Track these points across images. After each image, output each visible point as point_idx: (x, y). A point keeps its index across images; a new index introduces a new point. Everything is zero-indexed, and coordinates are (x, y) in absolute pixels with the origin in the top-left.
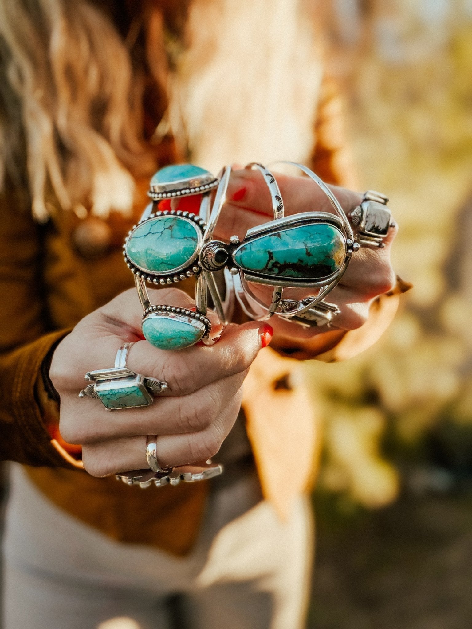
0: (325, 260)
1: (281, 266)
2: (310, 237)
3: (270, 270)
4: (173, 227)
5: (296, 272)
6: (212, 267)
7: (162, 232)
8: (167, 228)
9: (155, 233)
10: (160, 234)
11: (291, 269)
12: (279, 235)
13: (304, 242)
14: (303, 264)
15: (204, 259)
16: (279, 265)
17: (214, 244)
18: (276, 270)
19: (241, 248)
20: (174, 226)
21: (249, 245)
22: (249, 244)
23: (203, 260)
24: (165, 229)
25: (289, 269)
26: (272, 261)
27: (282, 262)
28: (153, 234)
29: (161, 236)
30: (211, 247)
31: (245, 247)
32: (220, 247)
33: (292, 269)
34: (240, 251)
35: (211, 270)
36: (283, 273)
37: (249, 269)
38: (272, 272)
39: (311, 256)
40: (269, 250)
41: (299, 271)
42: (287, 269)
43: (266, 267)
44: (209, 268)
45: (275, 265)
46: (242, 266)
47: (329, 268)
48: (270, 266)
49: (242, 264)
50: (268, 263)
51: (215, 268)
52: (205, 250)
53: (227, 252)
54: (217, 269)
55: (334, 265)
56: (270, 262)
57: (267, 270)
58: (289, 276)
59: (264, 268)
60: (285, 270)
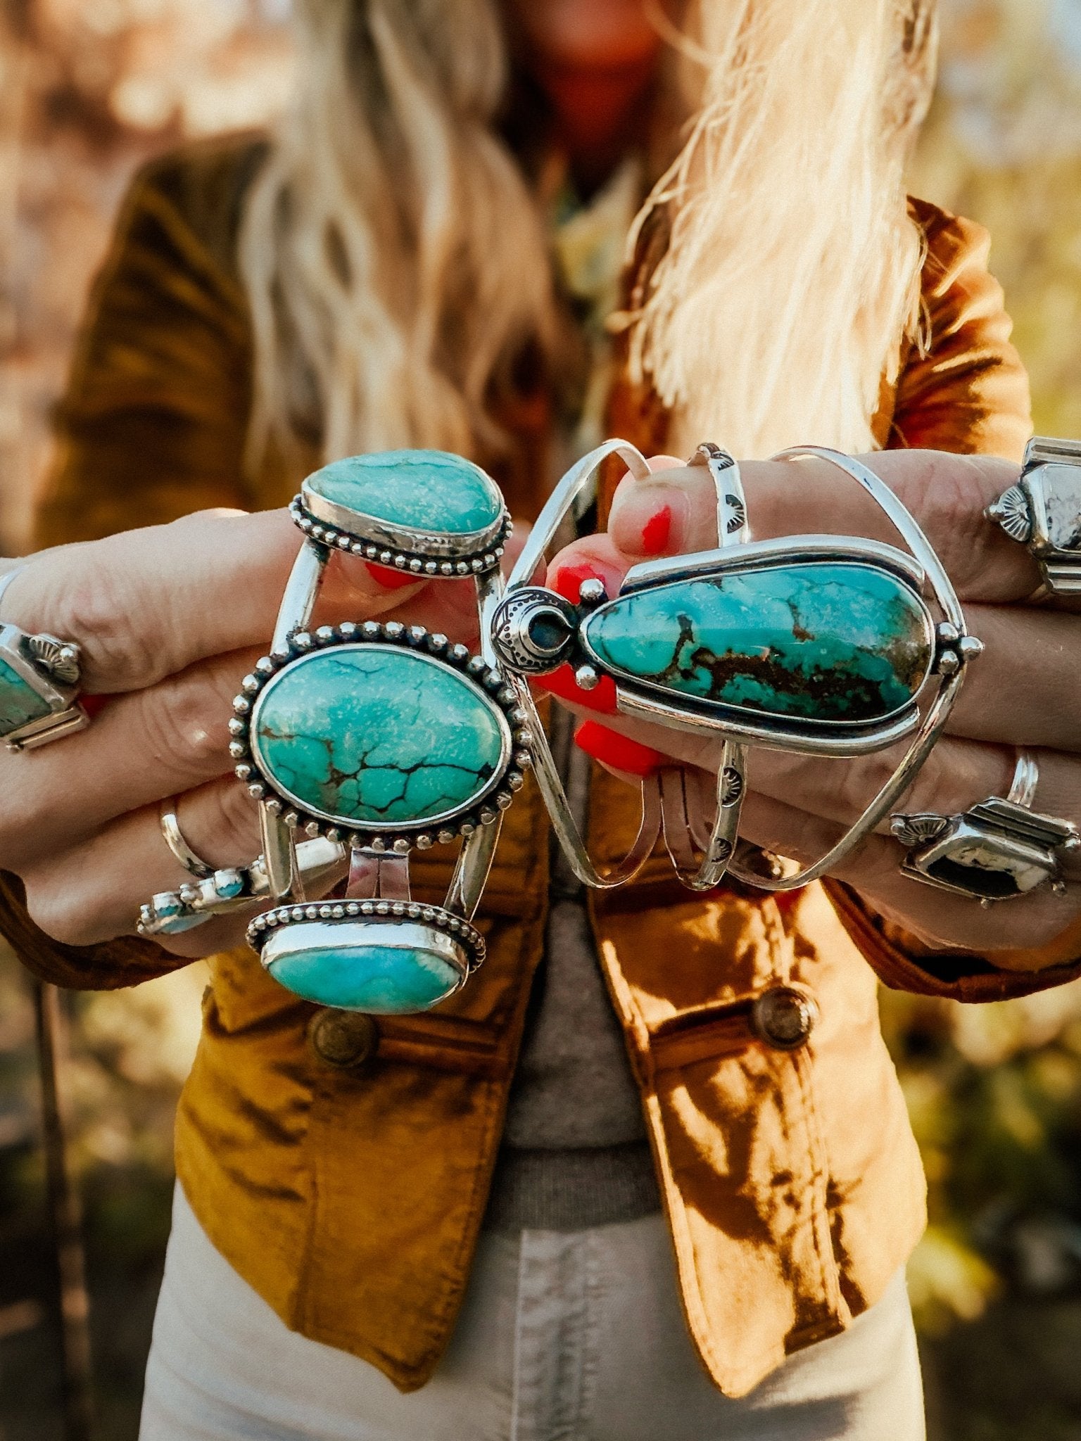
0: (856, 658)
1: (718, 663)
2: (809, 588)
3: (688, 675)
4: (329, 777)
5: (770, 691)
6: (523, 659)
7: (364, 766)
8: (348, 776)
9: (385, 767)
10: (368, 761)
11: (747, 675)
12: (718, 582)
13: (789, 602)
14: (787, 665)
15: (500, 631)
16: (711, 660)
17: (531, 595)
18: (705, 678)
19: (605, 610)
20: (325, 781)
21: (628, 601)
22: (628, 598)
23: (497, 637)
24: (355, 776)
25: (745, 676)
27: (720, 652)
28: (393, 767)
29: (366, 754)
30: (522, 602)
31: (615, 606)
32: (546, 603)
33: (752, 676)
34: (601, 618)
35: (521, 668)
36: (727, 691)
37: (626, 670)
38: (694, 684)
39: (808, 641)
40: (682, 613)
41: (778, 689)
42: (738, 678)
43: (672, 664)
44: (515, 660)
45: (700, 657)
46: (607, 658)
47: (872, 686)
48: (684, 661)
49: (606, 654)
50: (677, 652)
51: (530, 662)
52: (502, 608)
53: (565, 619)
54: (537, 664)
55: (888, 681)
56: (683, 648)
57: (678, 676)
58: (746, 702)
59: (670, 667)
60: (732, 679)
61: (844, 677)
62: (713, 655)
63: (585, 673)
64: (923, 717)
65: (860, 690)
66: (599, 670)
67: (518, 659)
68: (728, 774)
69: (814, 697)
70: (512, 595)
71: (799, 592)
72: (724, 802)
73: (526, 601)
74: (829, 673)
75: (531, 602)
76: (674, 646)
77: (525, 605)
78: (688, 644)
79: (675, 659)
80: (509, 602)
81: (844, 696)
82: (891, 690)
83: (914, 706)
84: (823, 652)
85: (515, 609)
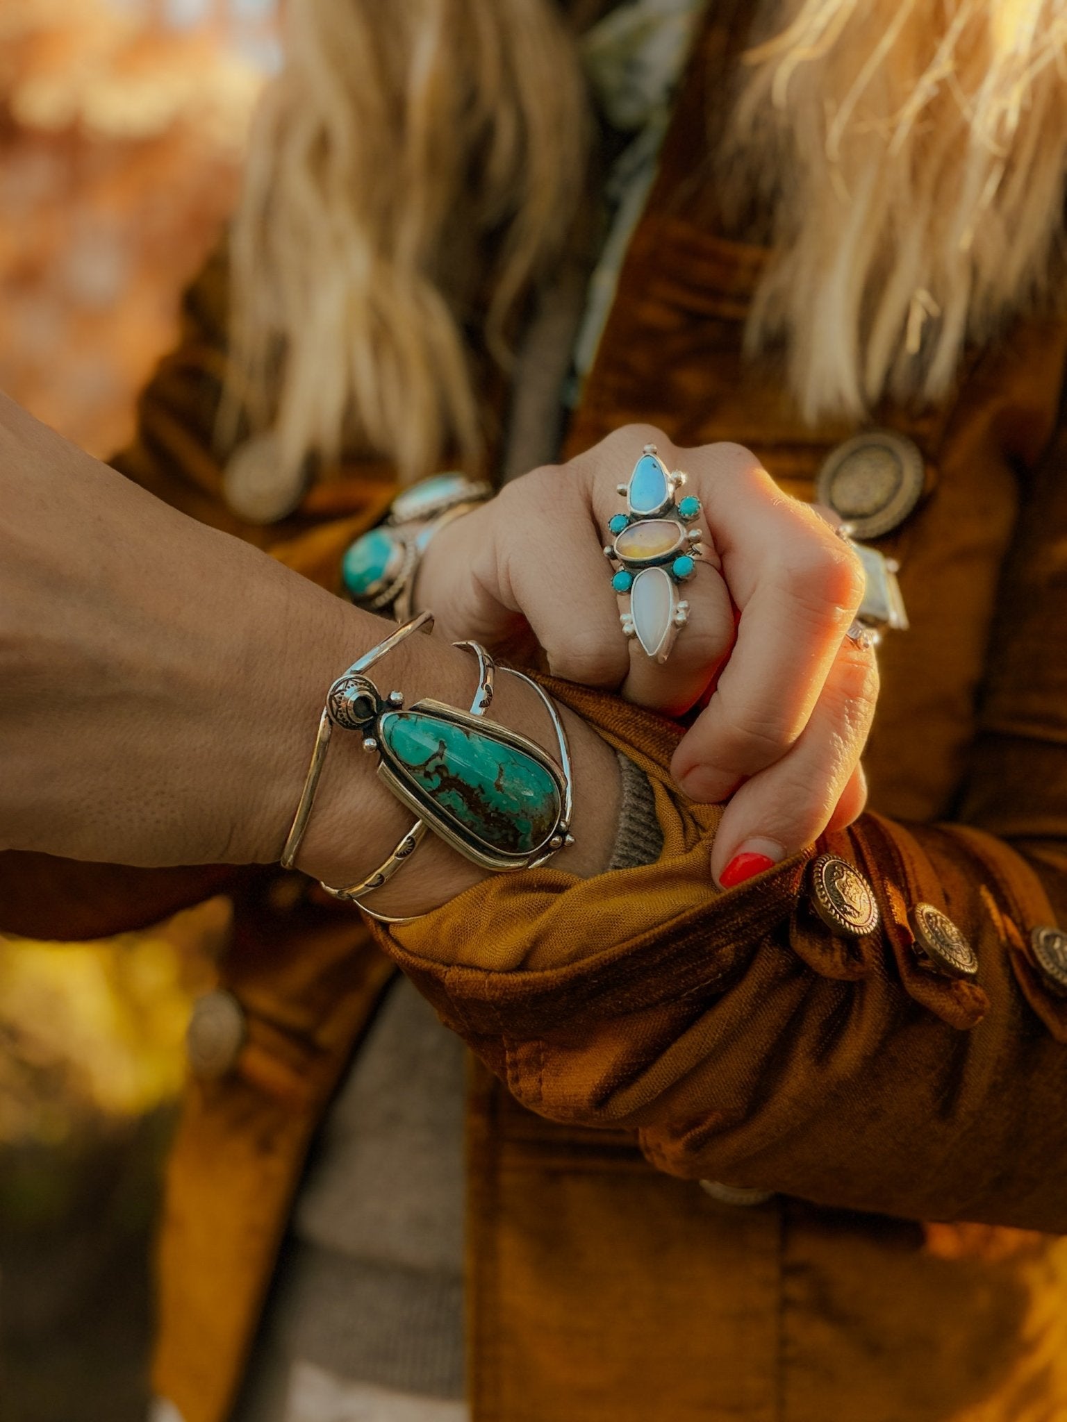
0: (518, 814)
1: (448, 778)
2: (513, 764)
3: (427, 775)
5: (465, 807)
6: (341, 715)
11: (459, 792)
12: (467, 733)
13: (500, 765)
14: (482, 798)
15: (337, 693)
16: (445, 775)
17: (363, 681)
18: (436, 781)
19: (400, 714)
21: (414, 716)
22: (414, 714)
25: (457, 792)
26: (438, 761)
27: (452, 773)
30: (357, 683)
31: (406, 715)
33: (461, 794)
34: (398, 717)
35: (337, 720)
36: (442, 795)
37: (395, 754)
38: (428, 782)
39: (499, 792)
40: (443, 740)
41: (470, 808)
42: (454, 791)
43: (424, 765)
44: (337, 713)
45: (440, 769)
46: (388, 741)
47: (517, 834)
48: (431, 768)
49: (390, 738)
50: (430, 760)
51: (344, 719)
52: (344, 681)
53: (375, 706)
54: (347, 722)
55: (526, 835)
56: (434, 760)
57: (422, 774)
58: (449, 808)
59: (421, 766)
60: (450, 790)
61: (507, 821)
62: (448, 772)
63: (369, 742)
64: (530, 864)
65: (511, 832)
66: (380, 745)
67: (339, 713)
68: (409, 841)
69: (485, 823)
70: (352, 676)
71: (506, 763)
72: (397, 855)
73: (361, 684)
74: (501, 815)
75: (362, 686)
76: (430, 756)
77: (359, 686)
78: (438, 759)
79: (427, 763)
80: (351, 679)
81: (500, 831)
82: (524, 841)
83: (527, 856)
84: (504, 802)
85: (352, 685)
